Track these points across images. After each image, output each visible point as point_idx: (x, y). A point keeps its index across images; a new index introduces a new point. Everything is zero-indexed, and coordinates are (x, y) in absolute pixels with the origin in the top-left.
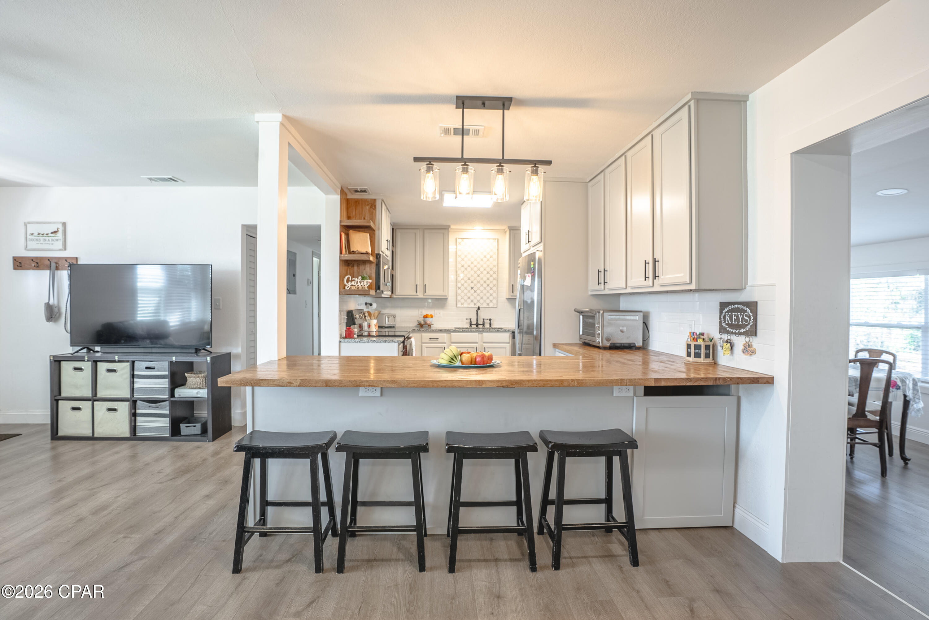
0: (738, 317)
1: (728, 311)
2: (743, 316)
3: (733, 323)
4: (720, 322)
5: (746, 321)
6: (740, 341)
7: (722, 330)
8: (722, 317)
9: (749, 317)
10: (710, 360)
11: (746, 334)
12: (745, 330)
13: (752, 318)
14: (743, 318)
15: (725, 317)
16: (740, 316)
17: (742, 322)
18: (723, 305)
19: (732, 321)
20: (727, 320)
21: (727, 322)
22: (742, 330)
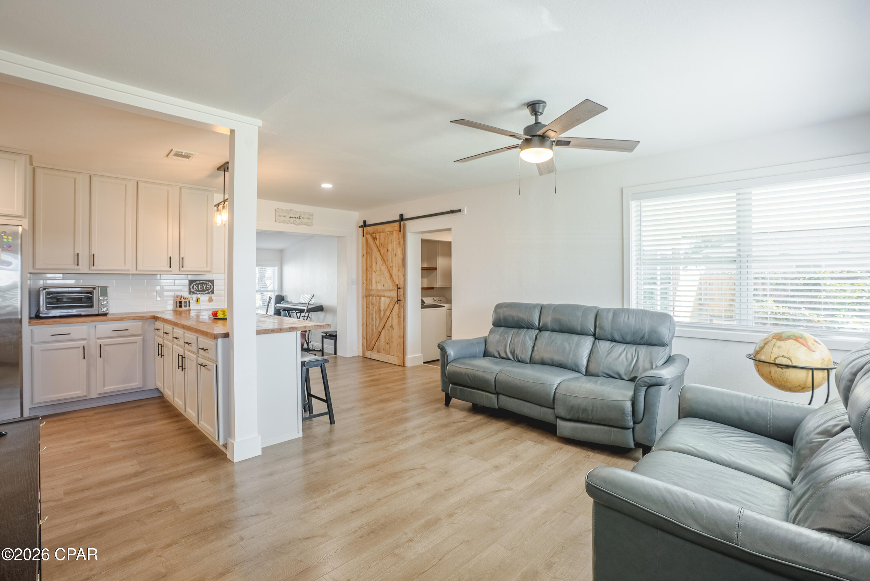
0: (203, 287)
1: (196, 284)
2: (206, 286)
3: (200, 289)
4: (190, 289)
5: (209, 288)
6: (204, 298)
7: (190, 292)
8: (191, 287)
9: (211, 286)
10: (187, 308)
11: (209, 293)
12: (208, 292)
13: (212, 286)
14: (206, 287)
15: (193, 287)
16: (204, 286)
17: (206, 288)
18: (191, 282)
19: (198, 288)
20: (195, 288)
21: (195, 289)
22: (206, 292)
